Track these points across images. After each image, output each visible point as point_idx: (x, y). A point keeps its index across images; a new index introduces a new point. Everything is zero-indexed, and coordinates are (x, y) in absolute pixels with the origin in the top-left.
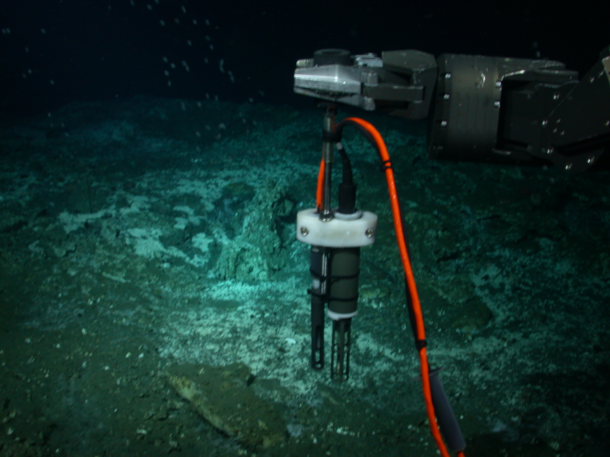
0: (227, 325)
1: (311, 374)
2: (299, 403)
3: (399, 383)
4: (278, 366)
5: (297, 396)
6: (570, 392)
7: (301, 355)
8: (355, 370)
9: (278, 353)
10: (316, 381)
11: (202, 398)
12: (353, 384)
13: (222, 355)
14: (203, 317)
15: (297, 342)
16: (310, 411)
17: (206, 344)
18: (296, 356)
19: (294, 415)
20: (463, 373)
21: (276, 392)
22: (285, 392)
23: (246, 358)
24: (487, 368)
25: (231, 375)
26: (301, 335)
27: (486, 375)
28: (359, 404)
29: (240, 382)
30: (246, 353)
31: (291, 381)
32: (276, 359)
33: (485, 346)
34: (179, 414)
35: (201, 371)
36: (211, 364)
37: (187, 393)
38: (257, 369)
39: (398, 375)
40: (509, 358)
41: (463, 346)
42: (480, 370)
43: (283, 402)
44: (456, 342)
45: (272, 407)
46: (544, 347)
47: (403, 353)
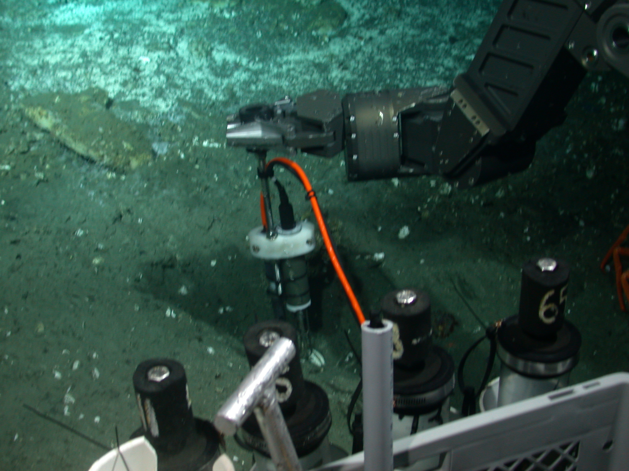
0: (76, 50)
1: (170, 91)
2: (161, 121)
3: (260, 91)
4: (135, 86)
5: (158, 115)
6: (429, 84)
7: (158, 72)
8: (214, 82)
9: (133, 74)
10: (175, 97)
11: (62, 127)
12: (214, 97)
13: (75, 81)
14: (50, 45)
15: (151, 61)
16: (173, 128)
17: (57, 72)
18: (152, 74)
19: (158, 133)
20: (323, 75)
21: (136, 113)
22: (146, 111)
23: (101, 82)
24: (346, 68)
25: (88, 101)
26: (155, 52)
27: (345, 76)
28: (221, 116)
29: (99, 107)
30: (101, 76)
31: (151, 99)
32: (132, 80)
33: (343, 46)
34: (40, 145)
35: (57, 99)
36: (66, 92)
37: (46, 123)
38: (114, 91)
39: (258, 83)
40: (366, 55)
41: (320, 48)
42: (339, 70)
43: (145, 122)
44: (312, 45)
45: (134, 128)
46: (400, 42)
47: (261, 60)
